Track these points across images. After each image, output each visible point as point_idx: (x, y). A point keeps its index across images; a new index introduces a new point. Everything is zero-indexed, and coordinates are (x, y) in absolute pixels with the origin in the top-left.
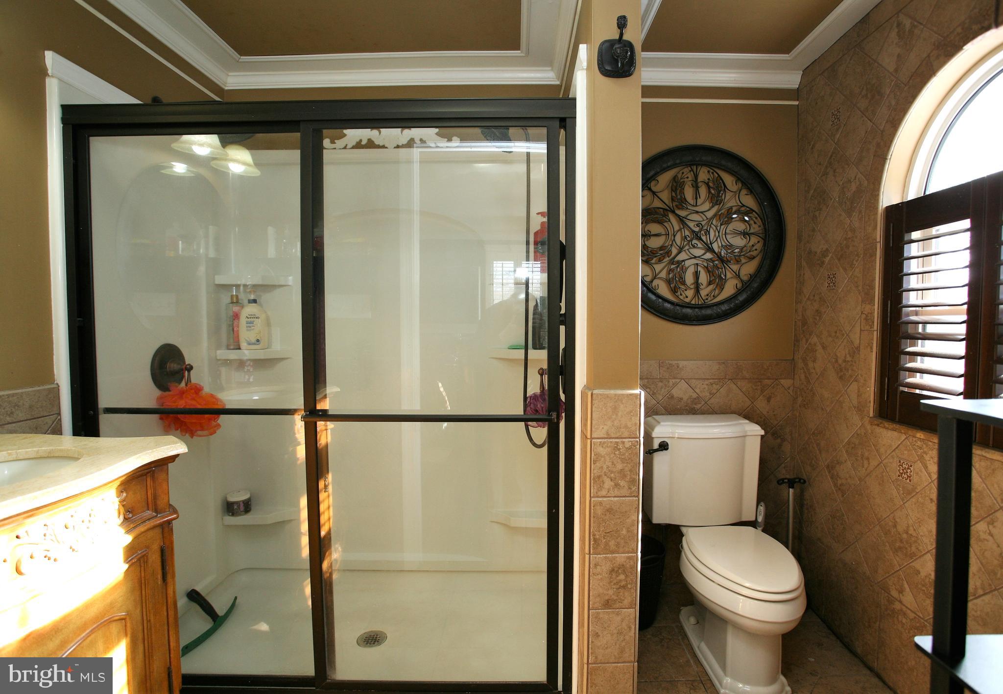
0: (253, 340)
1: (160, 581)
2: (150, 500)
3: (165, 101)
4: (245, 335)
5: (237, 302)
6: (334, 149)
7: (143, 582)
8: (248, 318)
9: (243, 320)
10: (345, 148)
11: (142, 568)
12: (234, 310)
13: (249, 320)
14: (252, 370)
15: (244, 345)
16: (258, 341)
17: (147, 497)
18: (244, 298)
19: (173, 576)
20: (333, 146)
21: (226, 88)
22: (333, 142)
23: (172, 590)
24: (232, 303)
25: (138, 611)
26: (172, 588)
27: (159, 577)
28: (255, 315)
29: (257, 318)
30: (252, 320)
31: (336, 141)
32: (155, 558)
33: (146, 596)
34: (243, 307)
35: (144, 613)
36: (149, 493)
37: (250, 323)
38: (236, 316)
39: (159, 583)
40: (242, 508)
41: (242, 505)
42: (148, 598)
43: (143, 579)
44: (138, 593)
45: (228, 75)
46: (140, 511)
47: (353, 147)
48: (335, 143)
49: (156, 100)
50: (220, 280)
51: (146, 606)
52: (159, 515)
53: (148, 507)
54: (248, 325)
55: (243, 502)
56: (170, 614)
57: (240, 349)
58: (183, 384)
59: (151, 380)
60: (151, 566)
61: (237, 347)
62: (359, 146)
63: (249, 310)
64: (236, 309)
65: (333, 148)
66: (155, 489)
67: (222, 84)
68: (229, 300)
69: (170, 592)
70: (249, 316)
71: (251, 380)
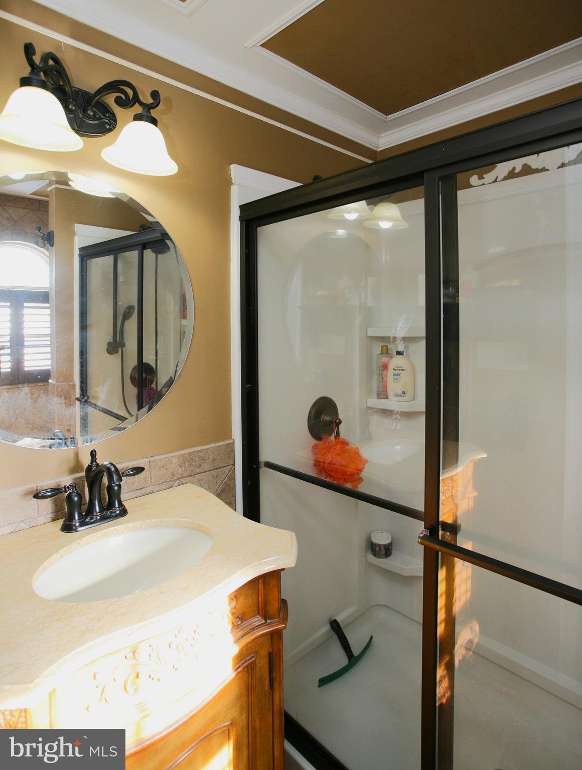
0: (400, 392)
1: (267, 687)
2: (260, 606)
3: (324, 176)
4: (393, 387)
5: (387, 353)
6: (482, 185)
7: (250, 688)
8: (395, 370)
9: (390, 372)
10: (495, 181)
11: (250, 675)
12: (383, 361)
13: (396, 372)
14: (399, 418)
15: (390, 394)
16: (404, 393)
17: (258, 602)
18: (393, 348)
19: (280, 684)
20: (482, 181)
21: (379, 150)
22: (481, 178)
23: (278, 698)
24: (382, 353)
25: (244, 717)
26: (278, 695)
27: (266, 682)
28: (401, 367)
29: (403, 370)
30: (399, 372)
31: (484, 176)
32: (263, 664)
33: (252, 703)
34: (391, 358)
35: (250, 719)
36: (260, 598)
37: (397, 375)
38: (385, 367)
39: (266, 689)
40: (383, 552)
41: (383, 548)
42: (254, 705)
43: (250, 685)
44: (245, 699)
45: (380, 138)
46: (250, 616)
47: (505, 179)
48: (484, 178)
49: (316, 179)
50: (372, 332)
51: (252, 712)
52: (268, 621)
53: (259, 612)
54: (395, 377)
55: (384, 547)
56: (275, 721)
57: (387, 398)
58: (333, 437)
59: (308, 431)
60: (259, 671)
61: (385, 397)
62: (512, 175)
63: (397, 361)
64: (385, 359)
65: (482, 183)
66: (265, 595)
67: (375, 147)
68: (379, 351)
69: (277, 699)
70: (396, 369)
71: (398, 427)
